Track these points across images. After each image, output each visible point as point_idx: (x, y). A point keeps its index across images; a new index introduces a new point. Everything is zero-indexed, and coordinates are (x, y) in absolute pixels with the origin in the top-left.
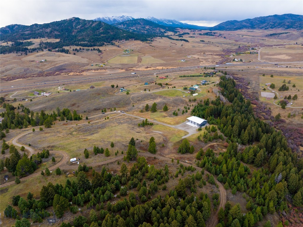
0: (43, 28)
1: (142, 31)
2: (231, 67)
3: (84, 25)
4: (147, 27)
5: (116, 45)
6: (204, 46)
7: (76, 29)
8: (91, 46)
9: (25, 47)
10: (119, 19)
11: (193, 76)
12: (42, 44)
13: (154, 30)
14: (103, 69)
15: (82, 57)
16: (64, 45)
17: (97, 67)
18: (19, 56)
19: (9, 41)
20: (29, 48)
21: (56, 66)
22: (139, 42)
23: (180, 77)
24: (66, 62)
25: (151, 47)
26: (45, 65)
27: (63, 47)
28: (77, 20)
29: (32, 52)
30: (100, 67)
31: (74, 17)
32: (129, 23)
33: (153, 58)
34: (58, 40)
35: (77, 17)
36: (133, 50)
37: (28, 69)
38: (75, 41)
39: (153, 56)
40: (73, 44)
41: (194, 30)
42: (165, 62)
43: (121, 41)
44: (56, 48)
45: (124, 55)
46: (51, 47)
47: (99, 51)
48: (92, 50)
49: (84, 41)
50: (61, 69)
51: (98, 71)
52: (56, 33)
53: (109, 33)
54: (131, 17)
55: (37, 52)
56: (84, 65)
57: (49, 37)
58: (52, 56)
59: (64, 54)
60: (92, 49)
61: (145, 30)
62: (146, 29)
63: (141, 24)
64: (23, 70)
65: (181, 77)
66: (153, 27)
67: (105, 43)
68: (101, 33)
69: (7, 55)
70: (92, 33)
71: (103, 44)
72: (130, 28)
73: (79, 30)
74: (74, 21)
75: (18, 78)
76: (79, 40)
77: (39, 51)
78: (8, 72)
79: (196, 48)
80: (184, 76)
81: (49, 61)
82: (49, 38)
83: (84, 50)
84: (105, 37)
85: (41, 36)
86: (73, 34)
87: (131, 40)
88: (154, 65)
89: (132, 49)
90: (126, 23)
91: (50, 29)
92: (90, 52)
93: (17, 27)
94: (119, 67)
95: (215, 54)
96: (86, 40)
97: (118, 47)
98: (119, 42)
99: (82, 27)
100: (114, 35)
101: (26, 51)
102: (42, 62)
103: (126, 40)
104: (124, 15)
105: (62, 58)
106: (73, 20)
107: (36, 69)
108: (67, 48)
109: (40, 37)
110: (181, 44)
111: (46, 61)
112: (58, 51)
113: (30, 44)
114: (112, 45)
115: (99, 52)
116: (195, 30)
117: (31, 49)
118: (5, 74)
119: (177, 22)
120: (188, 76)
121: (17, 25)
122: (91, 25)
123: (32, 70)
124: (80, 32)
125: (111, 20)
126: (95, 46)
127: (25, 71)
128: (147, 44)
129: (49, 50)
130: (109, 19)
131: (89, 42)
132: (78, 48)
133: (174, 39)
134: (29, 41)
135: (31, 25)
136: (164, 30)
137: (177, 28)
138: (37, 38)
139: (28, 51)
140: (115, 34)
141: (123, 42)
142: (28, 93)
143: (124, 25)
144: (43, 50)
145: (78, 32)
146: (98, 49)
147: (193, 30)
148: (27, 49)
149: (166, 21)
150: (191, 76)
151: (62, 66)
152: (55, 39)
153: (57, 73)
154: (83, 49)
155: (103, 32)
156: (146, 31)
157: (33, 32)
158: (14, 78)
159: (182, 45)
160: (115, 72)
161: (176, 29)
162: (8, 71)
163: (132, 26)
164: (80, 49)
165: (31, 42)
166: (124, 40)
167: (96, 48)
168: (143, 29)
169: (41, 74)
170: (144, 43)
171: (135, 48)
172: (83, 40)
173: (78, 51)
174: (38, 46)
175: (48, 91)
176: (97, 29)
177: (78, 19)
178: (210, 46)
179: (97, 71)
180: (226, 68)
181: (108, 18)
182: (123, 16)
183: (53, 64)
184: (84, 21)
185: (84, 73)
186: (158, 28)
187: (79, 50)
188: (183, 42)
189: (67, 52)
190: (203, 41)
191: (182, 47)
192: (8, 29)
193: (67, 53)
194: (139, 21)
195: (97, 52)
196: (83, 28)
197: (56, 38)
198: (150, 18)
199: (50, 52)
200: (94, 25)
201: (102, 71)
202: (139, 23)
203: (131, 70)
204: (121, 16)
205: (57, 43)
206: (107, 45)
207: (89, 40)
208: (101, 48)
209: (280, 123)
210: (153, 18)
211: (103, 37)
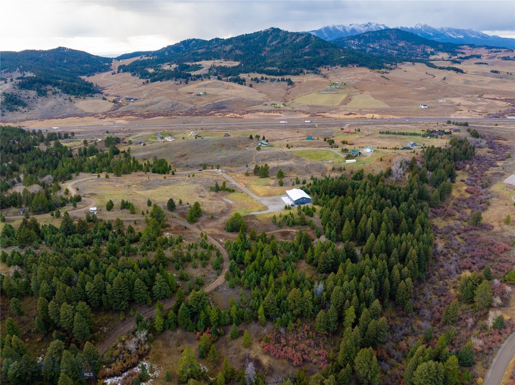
0: (223, 45)
1: (389, 51)
2: (510, 124)
3: (283, 41)
4: (401, 44)
5: (322, 74)
6: (491, 82)
7: (269, 46)
8: (281, 74)
9: (187, 73)
10: (362, 29)
11: (403, 134)
12: (213, 69)
13: (412, 49)
14: (278, 112)
15: (259, 92)
16: (241, 72)
17: (272, 108)
18: (177, 84)
19: (175, 62)
20: (193, 73)
21: (215, 102)
22: (364, 70)
23: (380, 133)
24: (232, 98)
25: (383, 79)
26: (201, 100)
27: (239, 74)
28: (276, 31)
29: (195, 80)
30: (276, 108)
31: (272, 28)
32: (369, 36)
33: (372, 99)
34: (237, 64)
35: (276, 27)
36: (345, 84)
37: (177, 104)
38: (259, 66)
39: (373, 96)
40: (253, 71)
41: (498, 50)
42: (388, 107)
43: (334, 68)
44: (230, 75)
45: (327, 91)
46: (222, 73)
47: (290, 83)
48: (279, 81)
49: (273, 67)
50: (220, 108)
51: (270, 114)
52: (238, 52)
53: (318, 53)
54: (384, 25)
55: (202, 80)
56: (255, 103)
57: (227, 58)
58: (219, 87)
59: (236, 85)
60: (279, 79)
61: (394, 50)
62: (397, 48)
63: (390, 39)
64: (171, 105)
65: (383, 133)
66: (413, 44)
67: (305, 71)
68: (305, 54)
69: (164, 82)
70: (291, 54)
71: (301, 72)
72: (368, 45)
73: (273, 48)
74: (271, 34)
75: (159, 116)
76: (266, 65)
77: (204, 79)
78: (152, 106)
79: (471, 84)
80: (388, 133)
81: (209, 94)
82: (225, 61)
83: (266, 81)
84: (309, 60)
85: (217, 56)
86: (263, 55)
87: (351, 66)
88: (364, 110)
89: (345, 82)
90: (364, 37)
91: (231, 46)
92: (274, 84)
93: (194, 42)
94: (304, 109)
95: (503, 98)
96: (276, 65)
97: (325, 77)
98: (328, 70)
99: (279, 43)
100: (325, 58)
101: (187, 78)
102: (200, 95)
103: (342, 66)
104: (371, 22)
105: (229, 92)
106: (269, 32)
107: (187, 105)
108: (244, 77)
109: (215, 58)
110: (443, 77)
111: (205, 93)
112: (230, 80)
113: (198, 68)
114: (316, 73)
115: (288, 85)
116: (501, 50)
117: (194, 76)
118: (148, 108)
119: (474, 34)
120: (395, 134)
121: (194, 39)
122: (294, 40)
123: (182, 105)
124: (274, 51)
125: (348, 30)
126: (287, 74)
127: (172, 107)
128: (378, 75)
129: (219, 79)
130: (344, 28)
131: (279, 68)
132: (259, 76)
133: (435, 67)
134: (198, 63)
135: (211, 39)
136: (433, 50)
137: (463, 45)
138: (211, 60)
139: (190, 78)
140: (328, 56)
141: (336, 69)
142: (150, 136)
143: (359, 41)
144: (210, 78)
145: (271, 51)
146: (289, 79)
147: (494, 50)
148: (190, 75)
149: (451, 32)
150: (400, 134)
151: (222, 103)
152: (234, 62)
153: (212, 112)
154: (266, 79)
155: (309, 52)
156: (397, 50)
157: (208, 51)
158: (155, 115)
159: (444, 79)
160: (293, 117)
161: (459, 48)
162: (153, 104)
163: (374, 42)
164: (262, 78)
165: (200, 65)
166: (339, 67)
167: (287, 77)
168: (392, 47)
169: (190, 113)
170: (372, 72)
171: (351, 81)
172: (272, 65)
173: (258, 81)
174: (207, 72)
175: (175, 136)
176: (301, 47)
177: (278, 30)
178: (506, 82)
179: (267, 114)
180: (496, 125)
181: (342, 28)
182: (369, 23)
183: (213, 99)
184: (287, 33)
185: (246, 116)
186: (422, 46)
187: (260, 80)
188: (451, 72)
189: (242, 82)
190: (496, 72)
191: (445, 81)
192: (182, 46)
193: (242, 84)
194: (387, 34)
195: (285, 84)
196: (280, 45)
197: (236, 60)
198: (420, 27)
199: (219, 81)
200: (298, 40)
201: (275, 114)
202: (388, 37)
203: (320, 115)
204: (366, 23)
205: (233, 67)
206: (307, 73)
207: (280, 65)
208: (294, 79)
209: (477, 230)
210: (425, 26)
211: (306, 60)
